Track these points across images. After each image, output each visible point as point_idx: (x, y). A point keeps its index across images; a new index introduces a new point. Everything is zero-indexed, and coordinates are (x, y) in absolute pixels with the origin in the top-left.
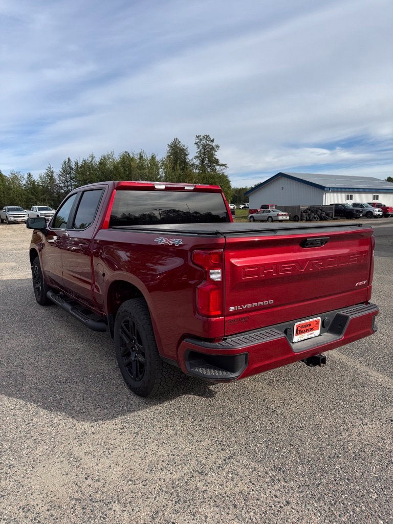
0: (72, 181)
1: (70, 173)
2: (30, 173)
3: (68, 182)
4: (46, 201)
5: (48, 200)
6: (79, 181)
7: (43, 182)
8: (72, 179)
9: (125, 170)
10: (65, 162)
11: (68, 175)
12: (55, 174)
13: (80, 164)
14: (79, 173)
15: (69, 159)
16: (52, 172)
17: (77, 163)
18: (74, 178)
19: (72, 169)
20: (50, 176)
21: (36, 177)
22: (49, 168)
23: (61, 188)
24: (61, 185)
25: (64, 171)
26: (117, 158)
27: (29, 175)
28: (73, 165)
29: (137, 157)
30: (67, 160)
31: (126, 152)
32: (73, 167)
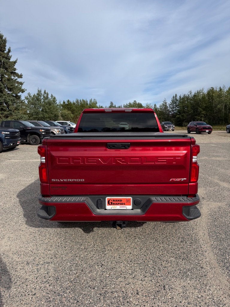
0: (177, 108)
1: (176, 103)
2: (155, 104)
3: (174, 108)
4: (161, 119)
5: (162, 119)
6: (180, 107)
7: (161, 109)
8: (176, 106)
9: (209, 99)
10: (173, 97)
11: (174, 104)
12: (167, 104)
13: (182, 97)
14: (181, 103)
15: (176, 95)
16: (166, 103)
17: (180, 97)
18: (178, 105)
19: (177, 100)
20: (165, 105)
21: (158, 106)
22: (164, 100)
23: (170, 112)
24: (170, 110)
25: (173, 102)
26: (205, 92)
27: (155, 105)
28: (178, 98)
29: (218, 90)
30: (175, 95)
31: (212, 88)
32: (178, 99)
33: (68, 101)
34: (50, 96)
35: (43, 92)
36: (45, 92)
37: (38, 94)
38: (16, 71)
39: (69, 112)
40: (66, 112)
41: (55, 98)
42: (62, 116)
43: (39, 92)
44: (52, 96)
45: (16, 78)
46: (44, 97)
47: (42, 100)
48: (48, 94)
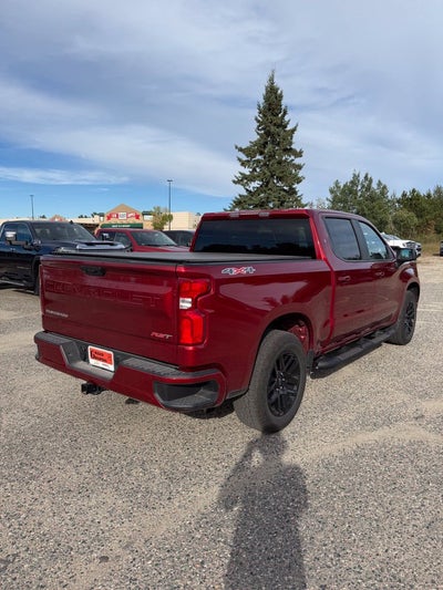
33: (414, 191)
34: (374, 186)
35: (362, 178)
36: (366, 177)
37: (352, 182)
38: (293, 147)
39: (411, 214)
40: (405, 214)
41: (385, 187)
42: (394, 223)
43: (356, 177)
44: (379, 183)
45: (293, 157)
46: (363, 186)
47: (359, 194)
48: (371, 181)
